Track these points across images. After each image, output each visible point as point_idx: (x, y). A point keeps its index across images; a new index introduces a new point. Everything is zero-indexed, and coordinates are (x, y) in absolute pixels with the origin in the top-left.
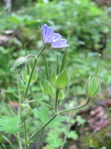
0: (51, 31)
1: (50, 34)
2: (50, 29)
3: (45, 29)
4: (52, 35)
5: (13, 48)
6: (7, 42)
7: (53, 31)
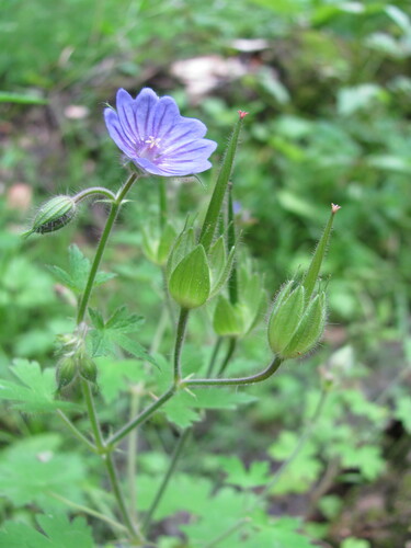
0: (168, 111)
1: (164, 122)
2: (167, 105)
3: (146, 105)
4: (173, 127)
5: (257, 107)
6: (238, 82)
7: (178, 112)
